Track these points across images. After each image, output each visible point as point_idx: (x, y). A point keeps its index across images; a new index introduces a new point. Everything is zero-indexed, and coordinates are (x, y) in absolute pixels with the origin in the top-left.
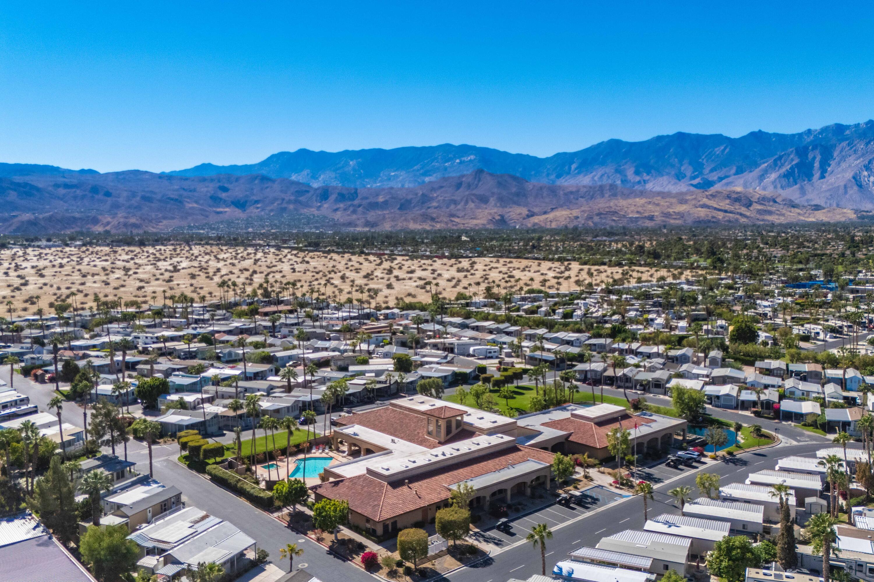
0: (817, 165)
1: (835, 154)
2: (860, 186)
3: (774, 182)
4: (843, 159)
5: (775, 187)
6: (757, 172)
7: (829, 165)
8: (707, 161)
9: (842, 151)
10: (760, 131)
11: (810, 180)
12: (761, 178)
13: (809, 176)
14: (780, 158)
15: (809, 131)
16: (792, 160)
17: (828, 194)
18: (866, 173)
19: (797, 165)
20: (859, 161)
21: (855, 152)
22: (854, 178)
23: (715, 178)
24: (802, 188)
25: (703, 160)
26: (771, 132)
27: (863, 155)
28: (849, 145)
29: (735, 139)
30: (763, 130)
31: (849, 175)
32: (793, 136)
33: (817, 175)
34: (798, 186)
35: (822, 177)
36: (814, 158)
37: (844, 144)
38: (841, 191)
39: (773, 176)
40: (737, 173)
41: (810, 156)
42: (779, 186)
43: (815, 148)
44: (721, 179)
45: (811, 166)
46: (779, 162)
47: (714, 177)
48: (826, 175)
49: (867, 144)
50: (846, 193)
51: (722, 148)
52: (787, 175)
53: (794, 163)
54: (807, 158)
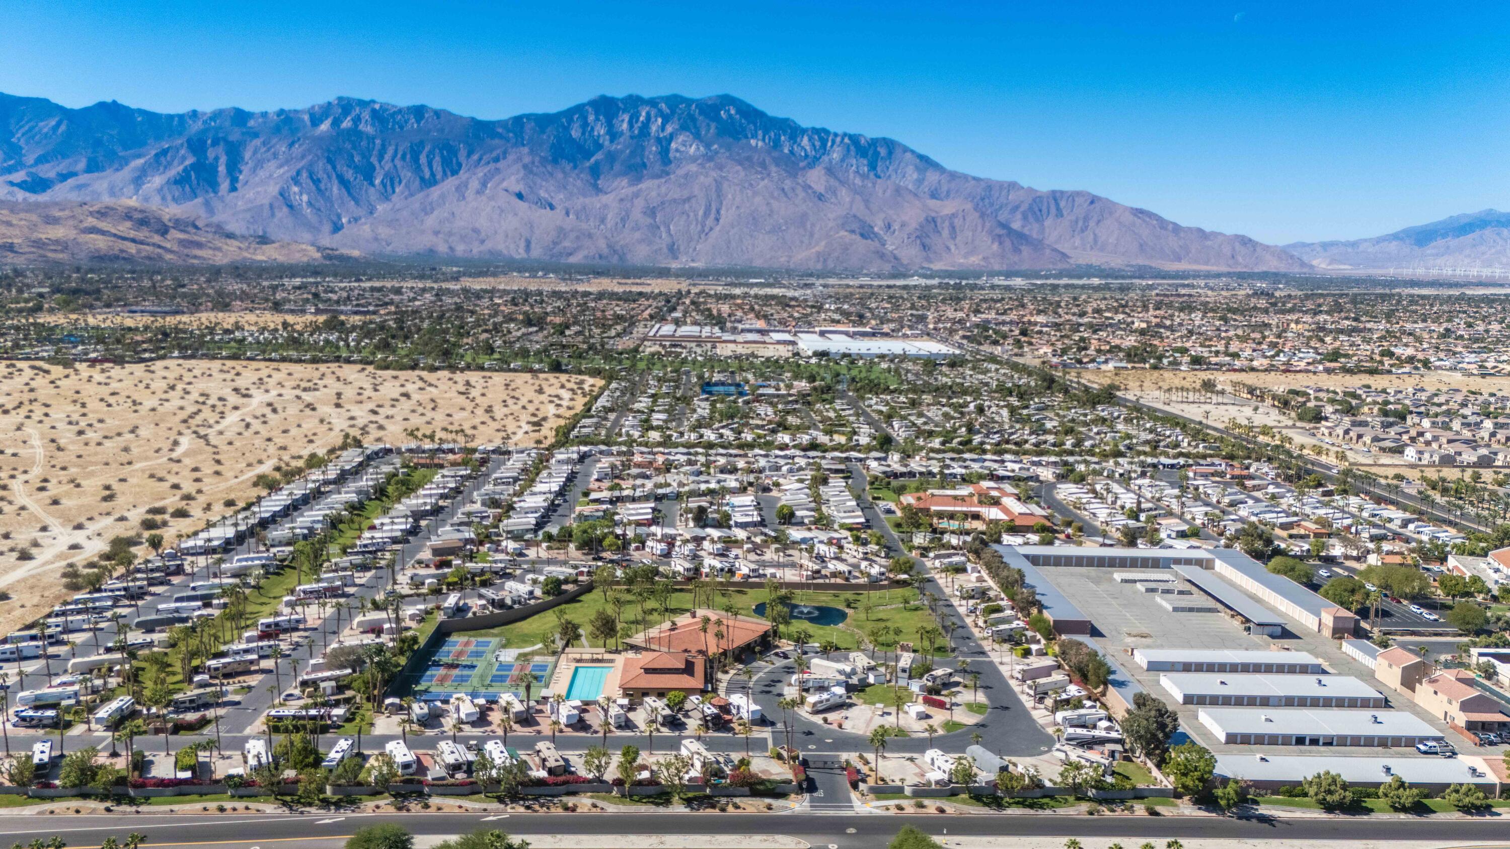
0: (222, 169)
1: (247, 155)
2: (291, 207)
3: (160, 190)
4: (259, 164)
5: (164, 198)
6: (127, 173)
7: (241, 172)
8: (27, 143)
9: (255, 152)
10: (114, 102)
11: (216, 192)
12: (138, 181)
13: (213, 185)
14: (165, 152)
15: (194, 114)
16: (184, 159)
17: (248, 216)
18: (296, 189)
19: (192, 166)
20: (282, 171)
21: (275, 156)
22: (281, 194)
23: (52, 174)
24: (207, 204)
25: (18, 138)
26: (134, 106)
27: (287, 162)
28: (264, 144)
29: (71, 111)
30: (119, 101)
31: (273, 189)
32: (170, 117)
33: (225, 185)
34: (199, 200)
35: (233, 189)
36: (217, 159)
37: (257, 142)
38: (266, 212)
39: (157, 180)
40: (89, 170)
41: (211, 154)
42: (169, 197)
43: (215, 143)
44: (63, 177)
45: (213, 169)
46: (163, 159)
47: (48, 171)
48: (238, 185)
49: (291, 145)
50: (273, 215)
51: (53, 123)
52: (180, 181)
53: (188, 162)
54: (206, 158)
